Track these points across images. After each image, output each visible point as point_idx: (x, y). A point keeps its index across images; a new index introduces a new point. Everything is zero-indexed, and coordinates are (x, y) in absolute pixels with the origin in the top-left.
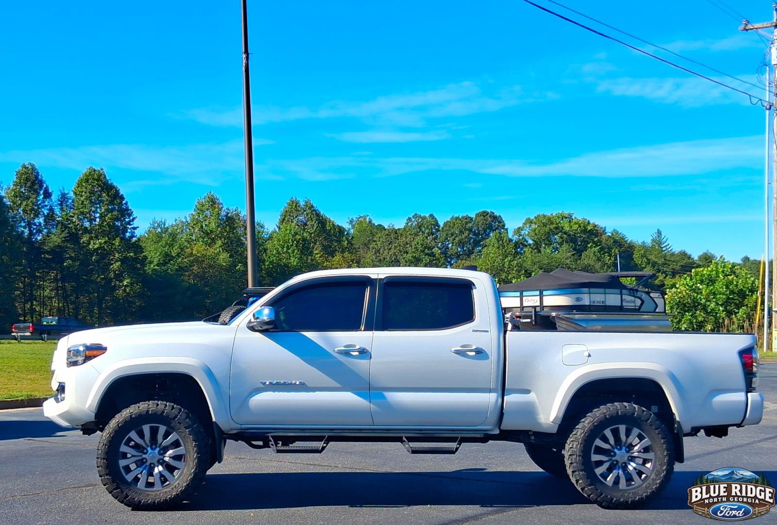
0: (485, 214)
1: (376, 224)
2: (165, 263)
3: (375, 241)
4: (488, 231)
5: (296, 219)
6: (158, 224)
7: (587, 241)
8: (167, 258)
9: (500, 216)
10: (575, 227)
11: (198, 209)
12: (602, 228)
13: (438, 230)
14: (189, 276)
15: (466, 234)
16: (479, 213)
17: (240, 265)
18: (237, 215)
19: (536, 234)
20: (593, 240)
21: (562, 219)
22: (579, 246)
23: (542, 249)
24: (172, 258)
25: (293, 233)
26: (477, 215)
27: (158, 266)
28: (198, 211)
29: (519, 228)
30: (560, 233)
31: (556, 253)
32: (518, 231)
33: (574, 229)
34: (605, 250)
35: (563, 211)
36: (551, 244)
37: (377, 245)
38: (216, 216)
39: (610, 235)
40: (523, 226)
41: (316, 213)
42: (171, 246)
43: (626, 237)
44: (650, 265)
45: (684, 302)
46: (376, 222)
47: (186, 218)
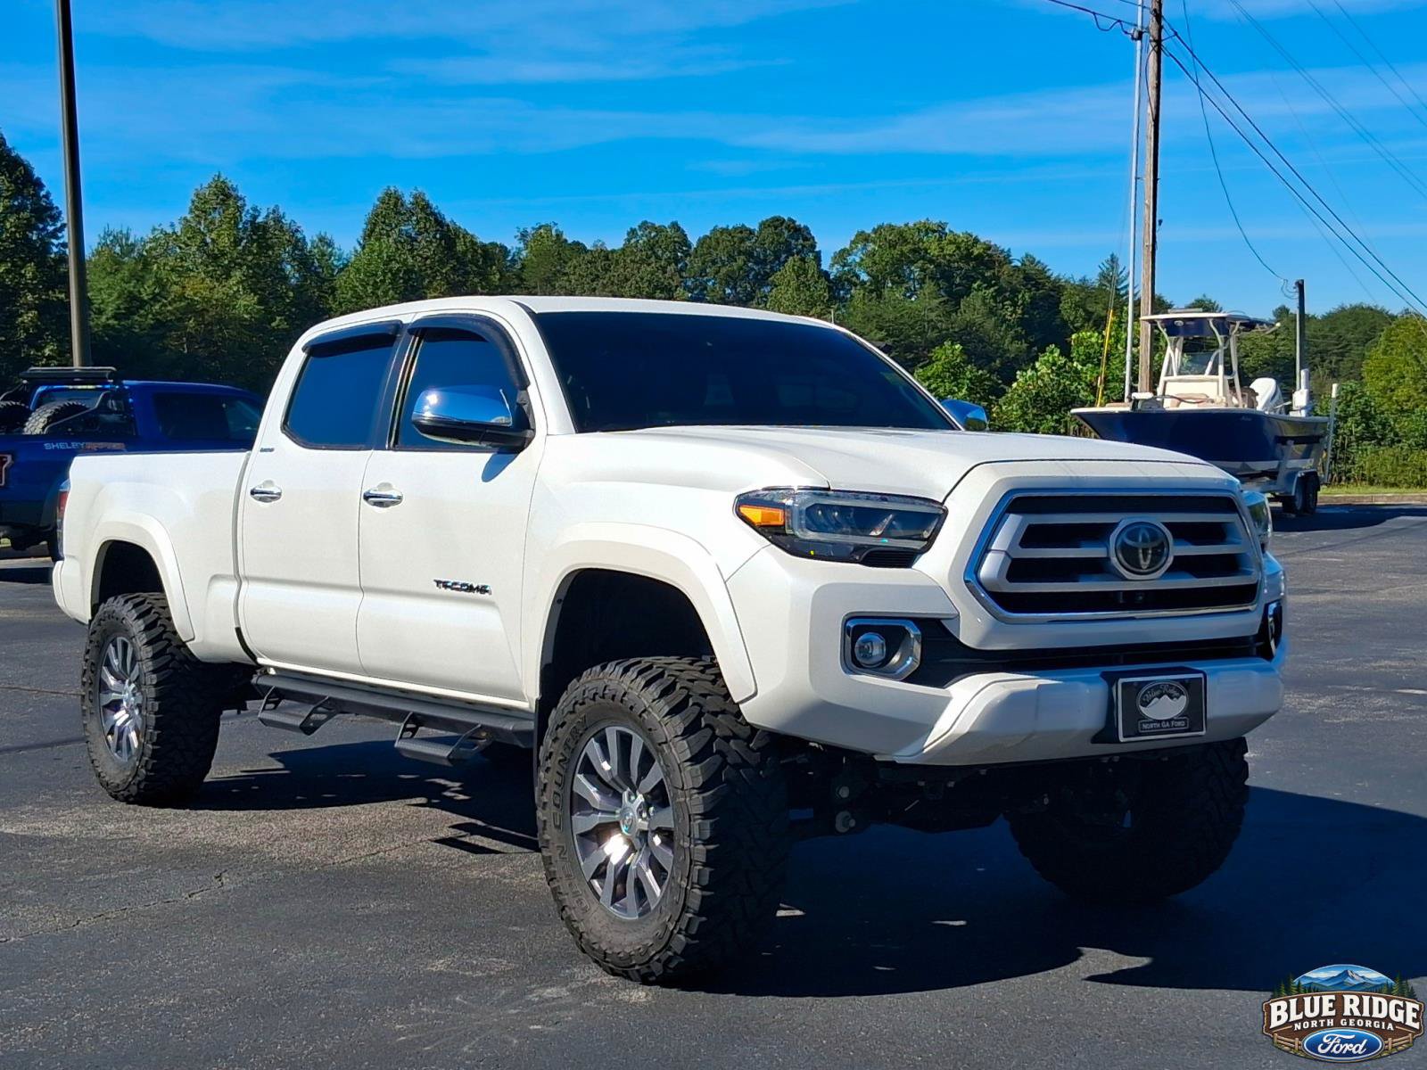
0: (777, 223)
1: (570, 241)
2: (130, 312)
3: (565, 274)
4: (784, 256)
5: (397, 230)
6: (114, 236)
7: (972, 277)
8: (133, 304)
9: (806, 228)
10: (950, 249)
11: (196, 208)
12: (1003, 251)
13: (687, 254)
14: (180, 338)
15: (740, 260)
16: (767, 221)
17: (278, 318)
18: (278, 220)
19: (875, 263)
20: (983, 275)
21: (927, 234)
22: (957, 286)
23: (886, 292)
24: (143, 303)
25: (385, 258)
26: (763, 225)
27: (116, 320)
28: (197, 213)
29: (844, 250)
30: (922, 261)
31: (913, 299)
32: (841, 256)
33: (948, 252)
34: (1004, 294)
35: (928, 219)
36: (903, 282)
37: (570, 282)
38: (229, 223)
39: (1019, 264)
40: (851, 246)
41: (436, 220)
42: (141, 280)
43: (1049, 270)
44: (1091, 323)
45: (1046, 396)
46: (570, 238)
47: (172, 225)
